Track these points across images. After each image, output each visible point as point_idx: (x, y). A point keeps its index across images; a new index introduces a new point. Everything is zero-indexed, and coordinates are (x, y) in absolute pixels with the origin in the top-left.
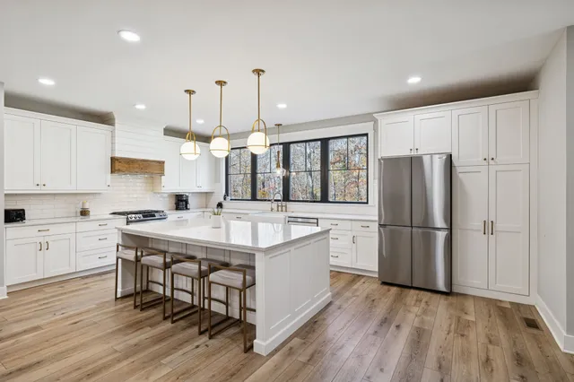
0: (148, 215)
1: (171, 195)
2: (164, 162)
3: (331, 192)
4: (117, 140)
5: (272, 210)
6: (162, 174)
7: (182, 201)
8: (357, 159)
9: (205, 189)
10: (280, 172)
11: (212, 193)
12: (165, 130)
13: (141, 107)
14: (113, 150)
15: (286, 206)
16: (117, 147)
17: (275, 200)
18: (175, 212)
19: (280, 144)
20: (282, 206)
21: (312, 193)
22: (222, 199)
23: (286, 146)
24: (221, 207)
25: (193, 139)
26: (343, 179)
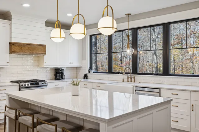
0: (35, 84)
1: (51, 69)
2: (45, 46)
3: (171, 67)
4: (13, 30)
5: (123, 80)
6: (45, 54)
7: (59, 73)
8: (192, 42)
9: (75, 64)
10: (129, 51)
11: (81, 67)
12: (46, 22)
13: (26, 5)
14: (11, 38)
15: (134, 78)
16: (13, 35)
17: (126, 73)
18: (54, 81)
19: (130, 29)
20: (131, 78)
21: (157, 67)
22: (87, 72)
23: (135, 31)
24: (87, 78)
25: (59, 27)
26: (181, 57)
